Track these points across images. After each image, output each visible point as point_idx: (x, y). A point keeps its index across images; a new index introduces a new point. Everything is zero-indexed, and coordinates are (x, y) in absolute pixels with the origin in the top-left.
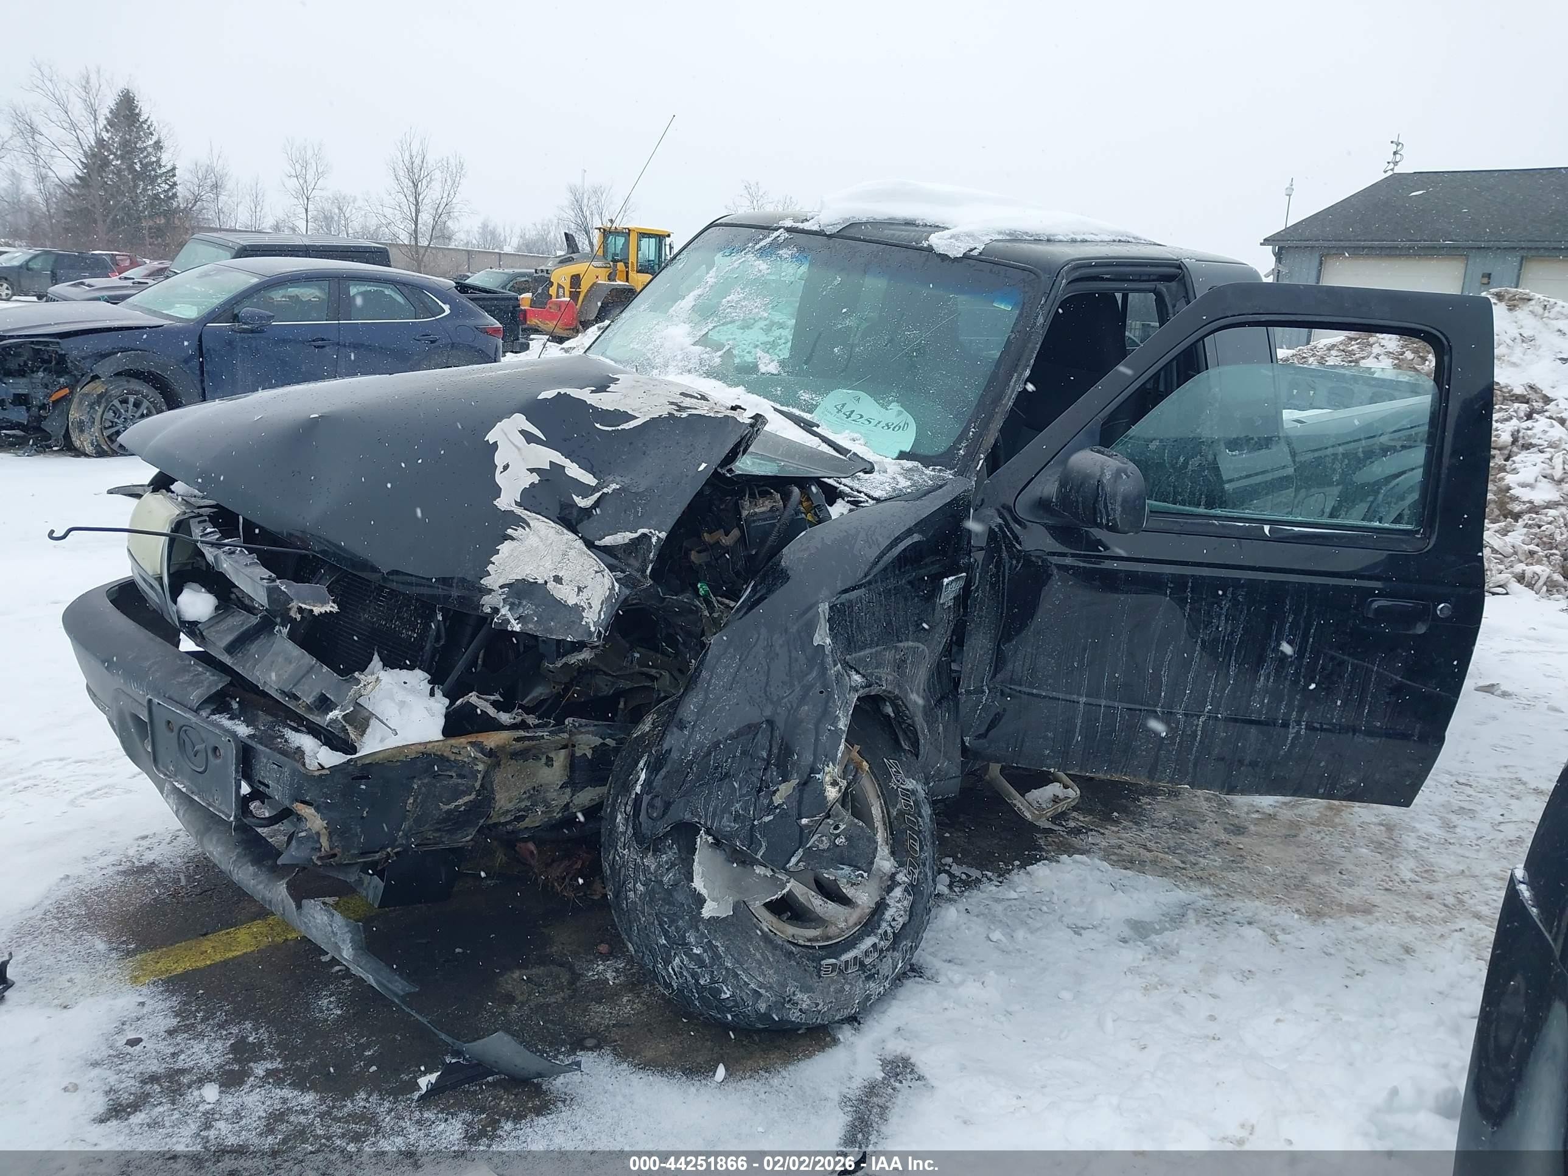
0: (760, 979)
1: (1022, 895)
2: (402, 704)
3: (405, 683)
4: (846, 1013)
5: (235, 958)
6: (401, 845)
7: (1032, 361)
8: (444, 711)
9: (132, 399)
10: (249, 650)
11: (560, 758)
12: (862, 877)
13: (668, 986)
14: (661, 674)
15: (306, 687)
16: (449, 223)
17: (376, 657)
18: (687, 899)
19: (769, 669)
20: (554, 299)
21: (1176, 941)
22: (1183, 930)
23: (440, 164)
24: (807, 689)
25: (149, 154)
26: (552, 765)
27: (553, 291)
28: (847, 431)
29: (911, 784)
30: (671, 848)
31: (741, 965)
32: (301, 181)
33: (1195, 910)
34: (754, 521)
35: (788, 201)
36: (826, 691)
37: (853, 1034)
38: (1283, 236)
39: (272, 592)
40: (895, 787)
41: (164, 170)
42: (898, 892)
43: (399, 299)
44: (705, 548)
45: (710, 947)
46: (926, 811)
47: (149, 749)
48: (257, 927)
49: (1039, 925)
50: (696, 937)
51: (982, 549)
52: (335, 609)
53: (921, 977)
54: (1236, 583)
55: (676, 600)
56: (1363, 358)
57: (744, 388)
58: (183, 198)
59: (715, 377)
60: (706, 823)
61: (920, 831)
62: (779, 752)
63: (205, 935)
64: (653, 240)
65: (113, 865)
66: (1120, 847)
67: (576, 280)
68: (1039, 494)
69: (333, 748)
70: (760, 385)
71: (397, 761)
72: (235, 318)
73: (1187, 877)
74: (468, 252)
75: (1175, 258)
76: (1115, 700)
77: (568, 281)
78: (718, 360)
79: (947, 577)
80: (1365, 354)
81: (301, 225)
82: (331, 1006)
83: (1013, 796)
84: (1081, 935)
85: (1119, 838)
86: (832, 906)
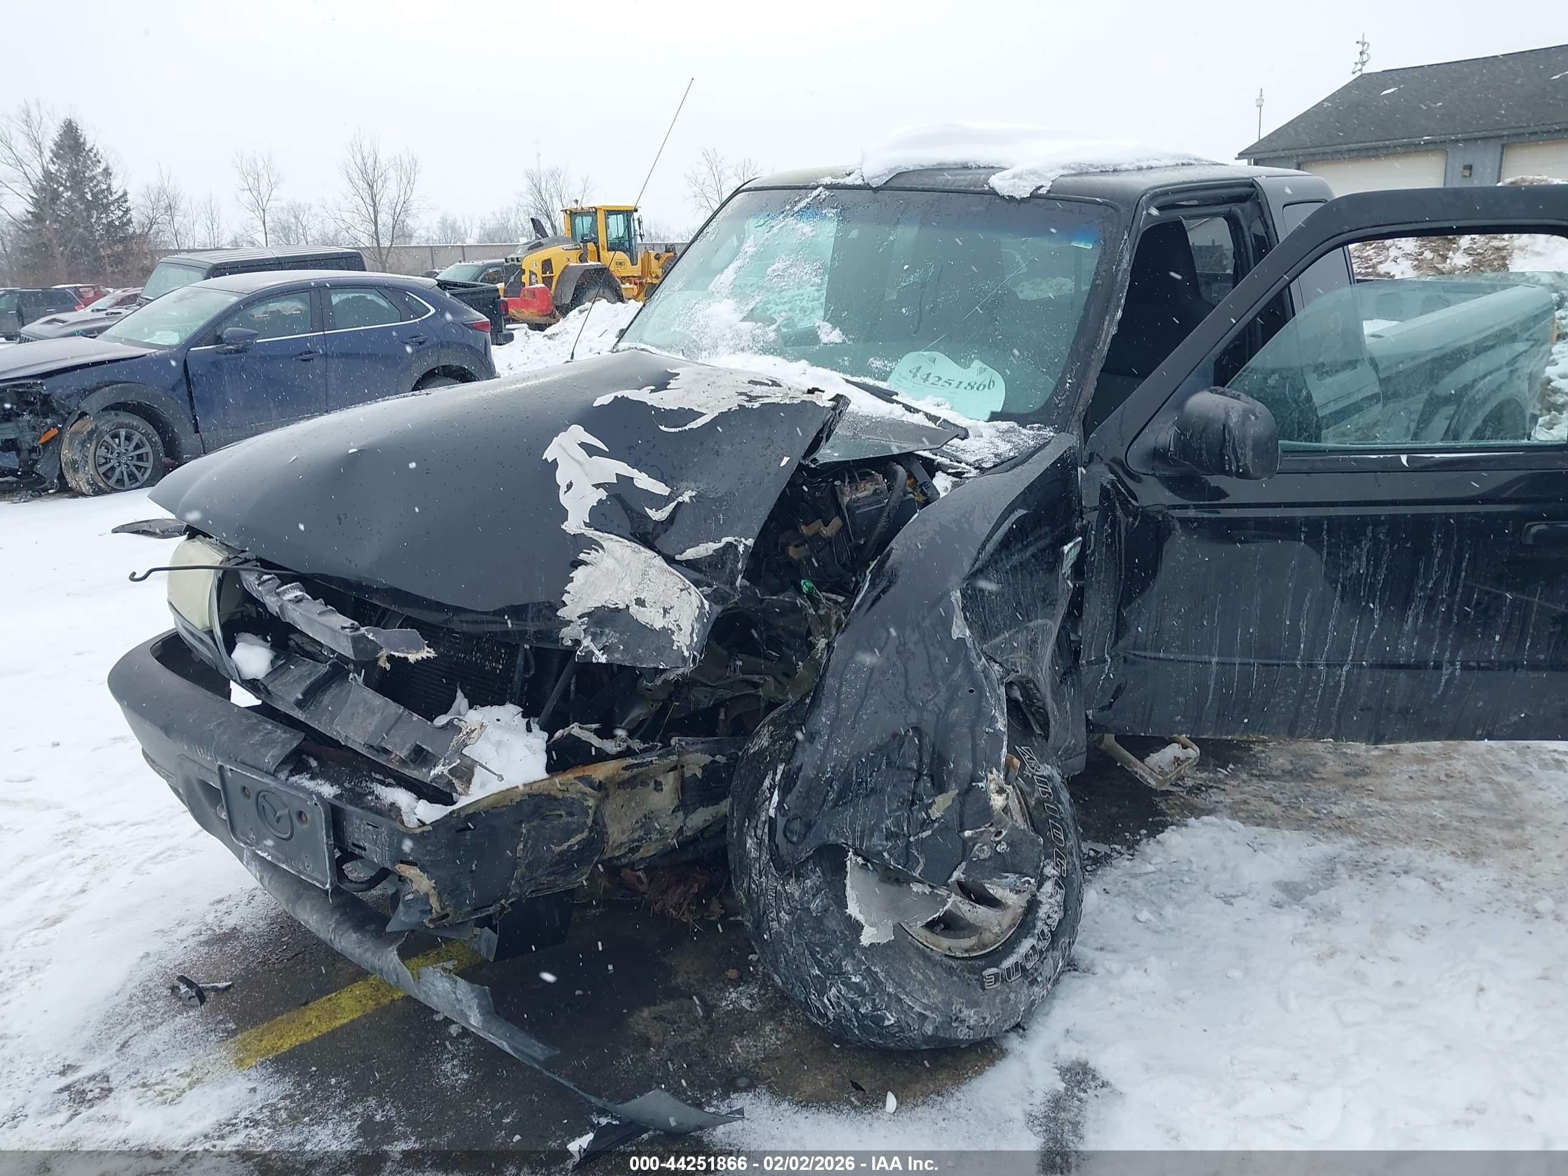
0: (925, 1001)
1: (1159, 867)
2: (499, 744)
3: (498, 720)
4: (1013, 1022)
5: (343, 1026)
6: (514, 895)
7: (1123, 301)
8: (544, 746)
9: (123, 433)
10: (322, 702)
11: (669, 781)
12: (1029, 883)
13: (823, 1016)
14: (765, 680)
15: (397, 740)
16: (409, 221)
17: (460, 694)
18: (839, 925)
19: (906, 670)
20: (527, 286)
21: (1334, 901)
22: (1337, 888)
23: (393, 162)
24: (953, 690)
25: (99, 182)
26: (662, 790)
27: (525, 278)
28: (929, 397)
29: (1046, 770)
30: (814, 872)
31: (904, 988)
32: (255, 194)
33: (1343, 863)
34: (858, 508)
35: (747, 164)
36: (977, 690)
37: (1020, 1043)
38: (1257, 148)
39: (357, 641)
40: (1030, 775)
41: (116, 196)
42: (1048, 887)
43: (383, 303)
44: (803, 541)
45: (869, 973)
46: (1065, 796)
47: (224, 816)
48: (359, 989)
49: (1186, 898)
50: (853, 965)
51: (1095, 509)
52: (432, 654)
53: (1075, 970)
54: (1376, 521)
55: (776, 600)
56: (1380, 263)
57: (806, 362)
58: (138, 223)
59: (773, 353)
60: (854, 844)
61: (1062, 818)
62: (932, 762)
63: (306, 1003)
64: (620, 217)
65: (193, 935)
66: (1245, 802)
67: (547, 265)
68: (1152, 444)
69: (432, 800)
70: (825, 358)
71: (503, 806)
72: (218, 340)
73: (1324, 827)
74: (431, 247)
75: (1246, 176)
76: (1250, 657)
77: (540, 266)
78: (772, 335)
79: (1066, 544)
80: (1382, 258)
81: (260, 238)
82: (456, 1071)
83: (1134, 763)
84: (1232, 904)
85: (1242, 793)
86: (982, 910)
